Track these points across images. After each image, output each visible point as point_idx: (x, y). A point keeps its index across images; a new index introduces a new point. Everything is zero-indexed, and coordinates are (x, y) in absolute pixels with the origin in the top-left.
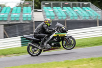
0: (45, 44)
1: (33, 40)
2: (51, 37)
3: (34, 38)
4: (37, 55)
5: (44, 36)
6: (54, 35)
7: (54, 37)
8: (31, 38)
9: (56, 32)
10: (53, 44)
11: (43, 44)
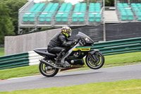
0: (63, 61)
1: (46, 55)
2: (70, 51)
3: (47, 53)
4: (53, 76)
5: (61, 51)
6: (74, 49)
7: (73, 52)
8: (44, 52)
9: (78, 45)
10: (72, 61)
11: (59, 61)
